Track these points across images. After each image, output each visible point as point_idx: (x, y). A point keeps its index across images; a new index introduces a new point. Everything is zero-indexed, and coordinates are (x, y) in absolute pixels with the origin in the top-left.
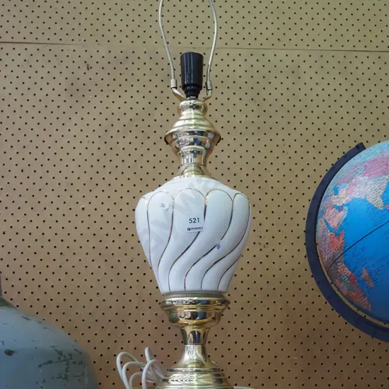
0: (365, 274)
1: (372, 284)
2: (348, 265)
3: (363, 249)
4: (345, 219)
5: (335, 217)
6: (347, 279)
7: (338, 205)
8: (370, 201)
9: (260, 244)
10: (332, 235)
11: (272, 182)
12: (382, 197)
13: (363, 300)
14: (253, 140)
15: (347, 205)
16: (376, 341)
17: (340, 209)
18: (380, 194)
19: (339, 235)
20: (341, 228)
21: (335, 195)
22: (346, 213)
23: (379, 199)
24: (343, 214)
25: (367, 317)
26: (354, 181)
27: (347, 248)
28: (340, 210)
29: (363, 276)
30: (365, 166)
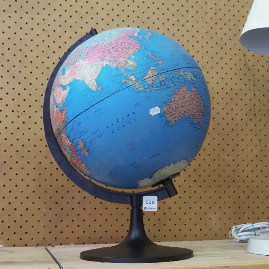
0: (81, 145)
1: (86, 154)
2: (68, 137)
3: (79, 124)
4: (67, 98)
5: (60, 94)
6: (68, 148)
7: (63, 84)
8: (87, 82)
9: (18, 111)
10: (57, 110)
11: (31, 56)
12: (97, 80)
13: (82, 166)
14: (15, 17)
15: (70, 85)
16: (99, 200)
17: (64, 88)
18: (95, 77)
19: (62, 111)
20: (64, 104)
21: (62, 75)
22: (68, 91)
23: (94, 81)
24: (66, 93)
25: (92, 181)
26: (77, 64)
27: (68, 122)
28: (64, 90)
29: (79, 147)
30: (87, 52)
